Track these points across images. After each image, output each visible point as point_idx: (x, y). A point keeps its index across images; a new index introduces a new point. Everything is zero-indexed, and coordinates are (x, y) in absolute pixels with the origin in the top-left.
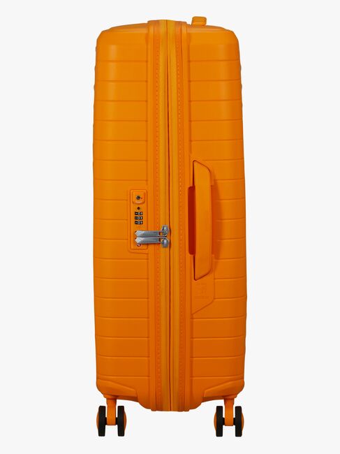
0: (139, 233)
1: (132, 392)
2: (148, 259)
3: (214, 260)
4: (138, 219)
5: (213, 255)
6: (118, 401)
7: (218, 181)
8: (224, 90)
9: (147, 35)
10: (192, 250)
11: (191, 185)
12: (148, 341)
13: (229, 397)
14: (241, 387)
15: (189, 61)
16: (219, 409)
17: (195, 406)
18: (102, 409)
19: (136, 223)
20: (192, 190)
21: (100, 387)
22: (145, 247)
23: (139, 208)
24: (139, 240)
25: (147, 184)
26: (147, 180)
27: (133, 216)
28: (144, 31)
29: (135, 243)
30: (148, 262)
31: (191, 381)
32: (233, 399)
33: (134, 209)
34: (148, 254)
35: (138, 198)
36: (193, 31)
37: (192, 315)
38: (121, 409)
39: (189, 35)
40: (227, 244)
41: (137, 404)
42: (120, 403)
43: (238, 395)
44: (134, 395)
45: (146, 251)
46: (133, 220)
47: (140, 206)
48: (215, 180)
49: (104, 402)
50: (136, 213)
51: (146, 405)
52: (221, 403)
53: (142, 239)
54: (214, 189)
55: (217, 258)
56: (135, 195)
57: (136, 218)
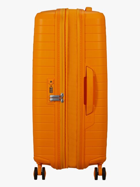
0: (51, 96)
1: (48, 161)
2: (55, 107)
3: (94, 107)
4: (51, 91)
5: (94, 105)
6: (42, 165)
7: (97, 75)
8: (99, 37)
9: (55, 15)
10: (85, 103)
11: (85, 76)
12: (55, 140)
13: (100, 163)
14: (105, 160)
15: (85, 25)
16: (96, 169)
17: (86, 167)
18: (36, 168)
19: (50, 92)
20: (85, 78)
21: (35, 159)
22: (54, 102)
23: (51, 86)
24: (51, 99)
25: (55, 76)
26: (54, 75)
27: (49, 89)
28: (53, 13)
29: (49, 100)
30: (55, 108)
31: (84, 157)
32: (102, 165)
33: (49, 86)
34: (55, 105)
35: (51, 82)
36: (87, 13)
37: (85, 130)
38: (44, 168)
39: (85, 15)
40: (100, 101)
41: (50, 166)
42: (43, 166)
43: (104, 163)
44: (49, 163)
45: (54, 104)
46: (49, 91)
47: (52, 85)
48: (95, 74)
49: (37, 166)
50: (50, 88)
51: (54, 167)
52: (96, 166)
53: (52, 99)
54: (95, 78)
55: (96, 106)
56: (50, 80)
57: (50, 90)
